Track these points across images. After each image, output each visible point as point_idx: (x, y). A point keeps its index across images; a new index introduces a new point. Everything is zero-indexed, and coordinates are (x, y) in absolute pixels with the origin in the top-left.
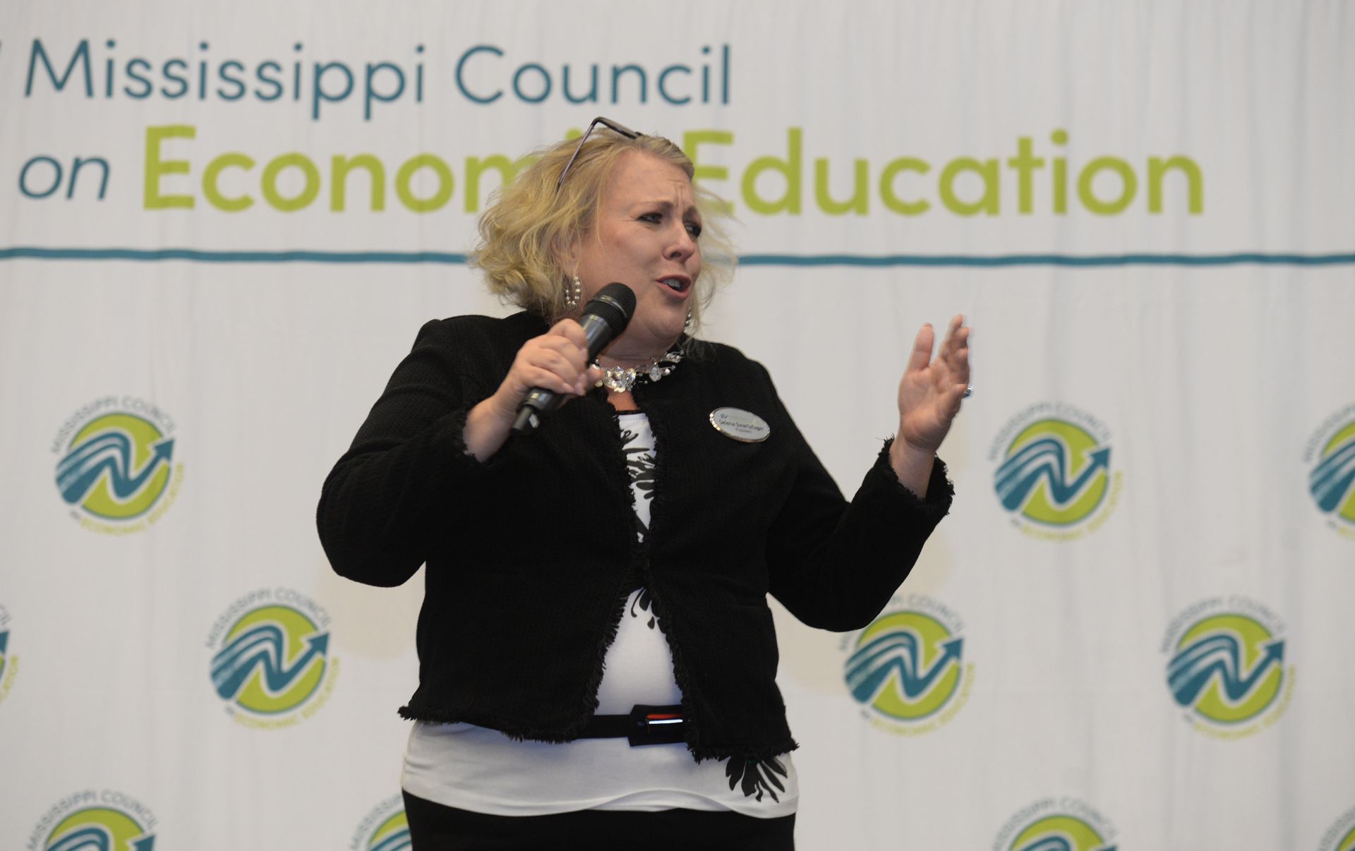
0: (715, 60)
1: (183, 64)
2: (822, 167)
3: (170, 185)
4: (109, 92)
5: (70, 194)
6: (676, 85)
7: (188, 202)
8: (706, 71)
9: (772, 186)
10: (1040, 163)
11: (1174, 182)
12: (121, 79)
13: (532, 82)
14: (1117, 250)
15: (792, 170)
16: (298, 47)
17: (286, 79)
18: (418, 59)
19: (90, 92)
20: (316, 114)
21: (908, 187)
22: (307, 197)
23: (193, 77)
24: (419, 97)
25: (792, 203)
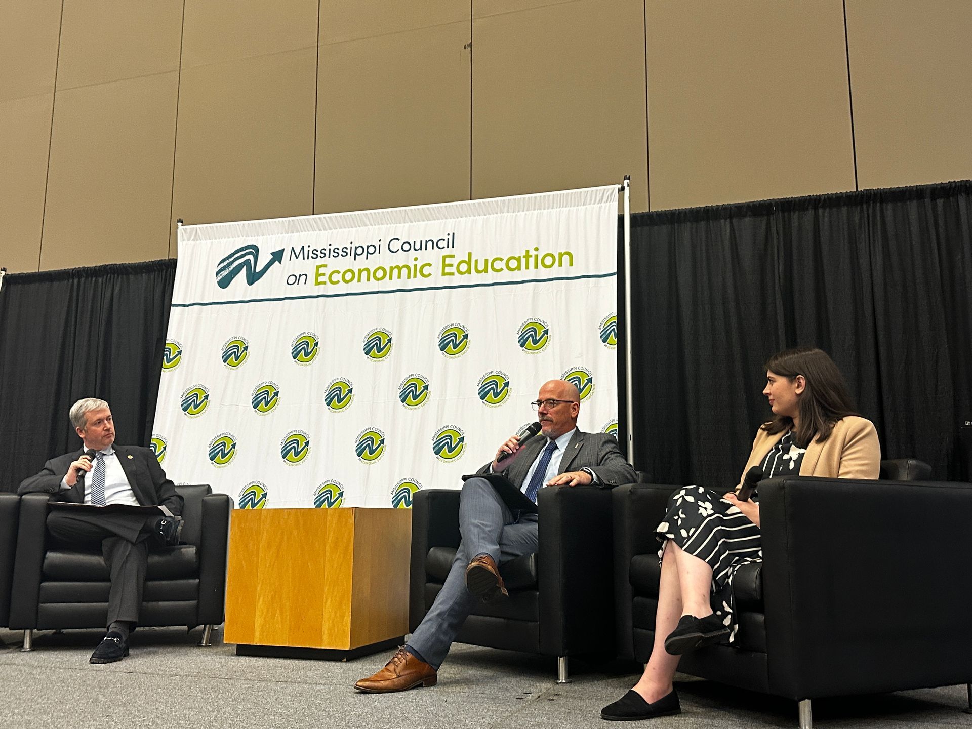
0: (451, 237)
1: (325, 249)
2: (476, 261)
3: (321, 279)
4: (308, 258)
5: (298, 284)
6: (441, 244)
7: (325, 283)
8: (448, 239)
9: (464, 267)
10: (531, 256)
11: (566, 258)
12: (311, 255)
13: (406, 247)
14: (551, 277)
15: (469, 263)
16: (351, 243)
17: (348, 251)
18: (379, 243)
19: (304, 259)
20: (355, 259)
21: (498, 265)
22: (352, 280)
23: (327, 252)
24: (379, 253)
25: (469, 271)
